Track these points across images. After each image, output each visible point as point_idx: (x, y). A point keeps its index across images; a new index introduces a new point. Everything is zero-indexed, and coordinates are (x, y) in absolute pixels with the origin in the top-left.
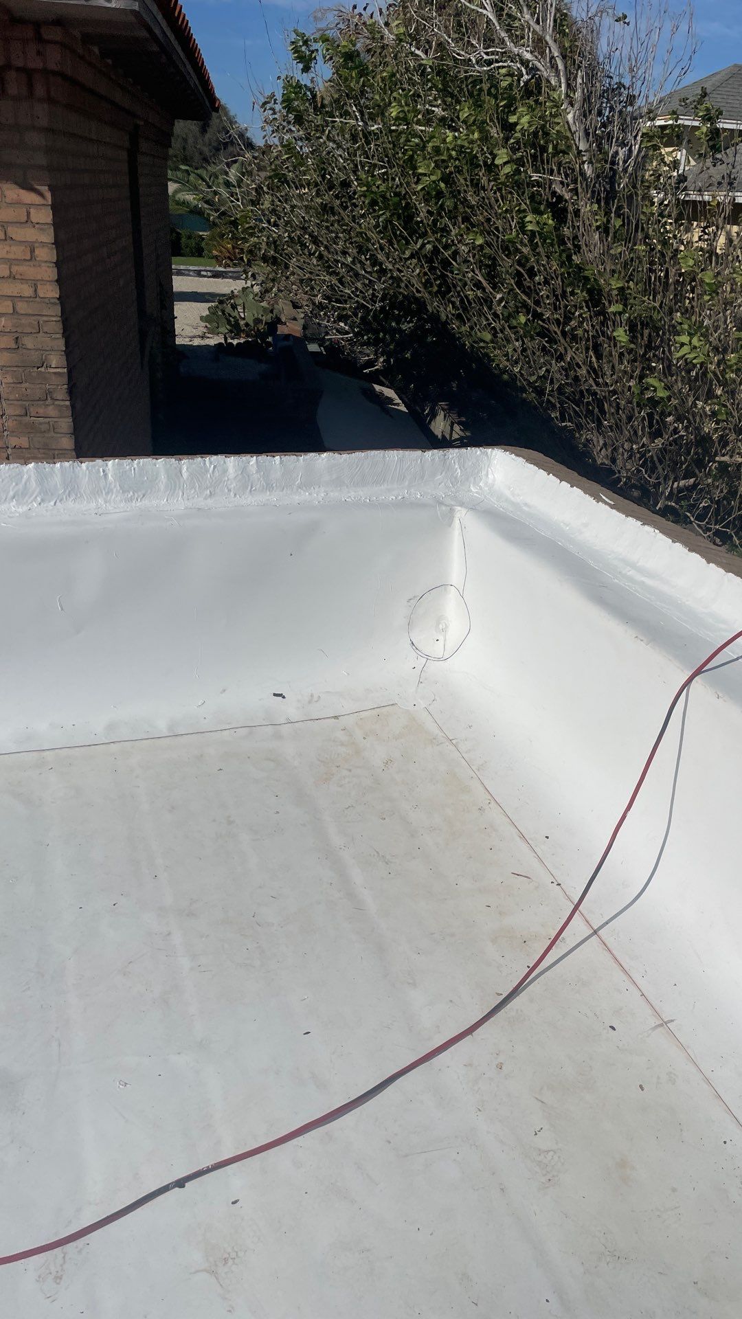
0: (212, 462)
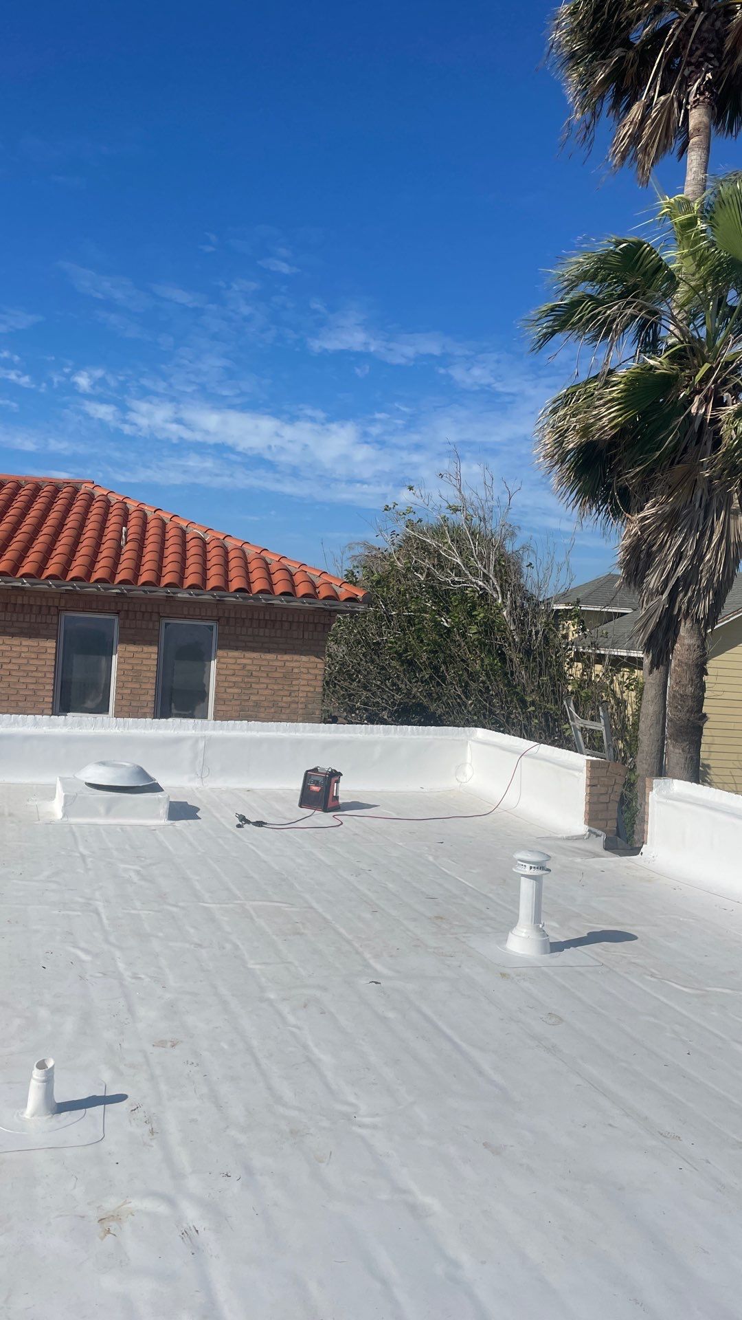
0: (405, 727)
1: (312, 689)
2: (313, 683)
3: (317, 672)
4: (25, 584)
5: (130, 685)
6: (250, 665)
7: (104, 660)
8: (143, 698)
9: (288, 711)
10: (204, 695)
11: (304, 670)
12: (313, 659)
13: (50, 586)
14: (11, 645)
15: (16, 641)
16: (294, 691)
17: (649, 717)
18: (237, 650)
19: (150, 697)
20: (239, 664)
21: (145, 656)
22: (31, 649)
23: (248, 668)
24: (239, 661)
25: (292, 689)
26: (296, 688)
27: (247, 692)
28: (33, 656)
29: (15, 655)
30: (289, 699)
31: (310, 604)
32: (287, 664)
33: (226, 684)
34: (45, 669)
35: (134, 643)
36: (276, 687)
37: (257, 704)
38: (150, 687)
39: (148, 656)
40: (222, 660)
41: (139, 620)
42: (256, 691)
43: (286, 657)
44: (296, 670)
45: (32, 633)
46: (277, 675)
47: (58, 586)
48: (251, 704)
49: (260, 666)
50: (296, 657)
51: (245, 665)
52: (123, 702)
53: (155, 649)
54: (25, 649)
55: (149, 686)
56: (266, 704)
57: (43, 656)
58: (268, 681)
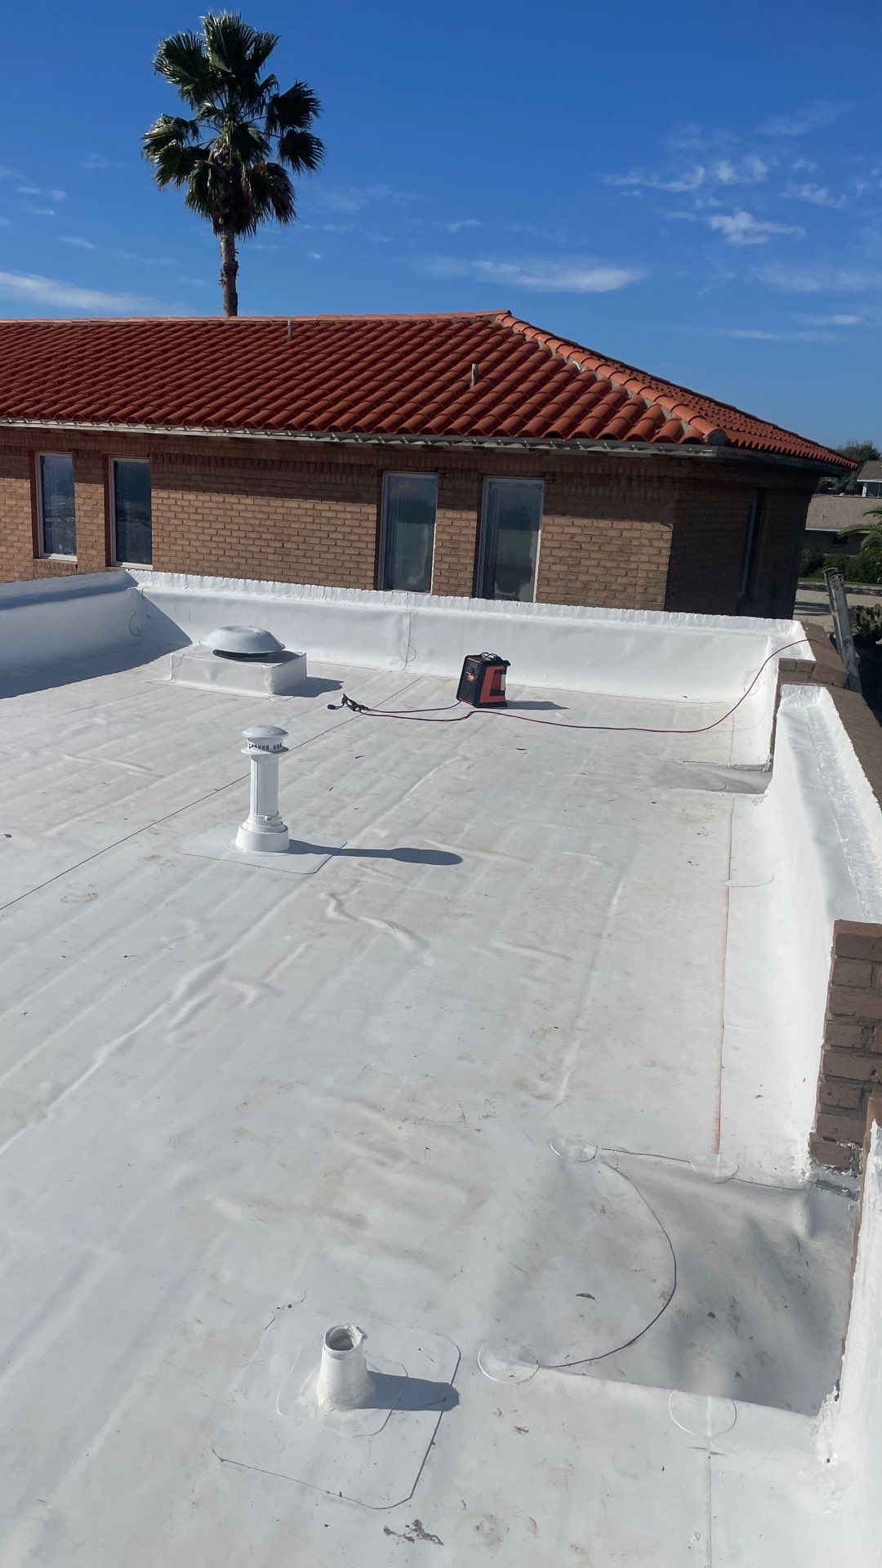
0: (681, 614)
1: (654, 567)
2: (656, 559)
3: (660, 544)
4: (333, 438)
5: (449, 559)
6: (579, 534)
7: (426, 527)
8: (461, 575)
9: (623, 596)
10: (527, 573)
11: (646, 542)
12: (658, 526)
13: (356, 440)
14: (337, 512)
15: (339, 507)
16: (633, 570)
18: (564, 515)
19: (468, 575)
20: (566, 534)
21: (464, 523)
22: (355, 516)
23: (577, 538)
24: (567, 530)
25: (629, 566)
26: (633, 566)
27: (574, 569)
28: (357, 523)
29: (340, 522)
30: (625, 580)
31: (640, 449)
32: (625, 534)
33: (551, 560)
34: (368, 539)
35: (453, 507)
36: (609, 564)
37: (586, 585)
38: (469, 561)
39: (466, 522)
40: (548, 528)
41: (458, 479)
42: (585, 569)
43: (625, 525)
44: (635, 542)
45: (354, 498)
46: (610, 548)
47: (364, 440)
48: (579, 585)
49: (591, 536)
50: (636, 525)
51: (573, 535)
52: (442, 579)
53: (473, 515)
54: (348, 516)
55: (467, 561)
56: (596, 586)
57: (364, 524)
58: (599, 556)
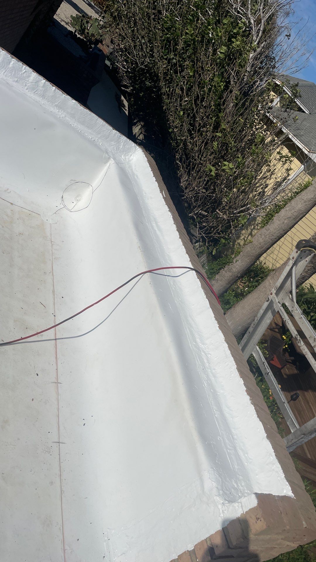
17: (293, 211)
